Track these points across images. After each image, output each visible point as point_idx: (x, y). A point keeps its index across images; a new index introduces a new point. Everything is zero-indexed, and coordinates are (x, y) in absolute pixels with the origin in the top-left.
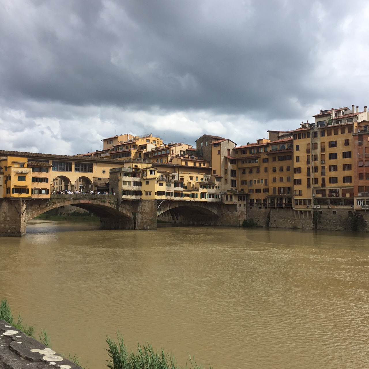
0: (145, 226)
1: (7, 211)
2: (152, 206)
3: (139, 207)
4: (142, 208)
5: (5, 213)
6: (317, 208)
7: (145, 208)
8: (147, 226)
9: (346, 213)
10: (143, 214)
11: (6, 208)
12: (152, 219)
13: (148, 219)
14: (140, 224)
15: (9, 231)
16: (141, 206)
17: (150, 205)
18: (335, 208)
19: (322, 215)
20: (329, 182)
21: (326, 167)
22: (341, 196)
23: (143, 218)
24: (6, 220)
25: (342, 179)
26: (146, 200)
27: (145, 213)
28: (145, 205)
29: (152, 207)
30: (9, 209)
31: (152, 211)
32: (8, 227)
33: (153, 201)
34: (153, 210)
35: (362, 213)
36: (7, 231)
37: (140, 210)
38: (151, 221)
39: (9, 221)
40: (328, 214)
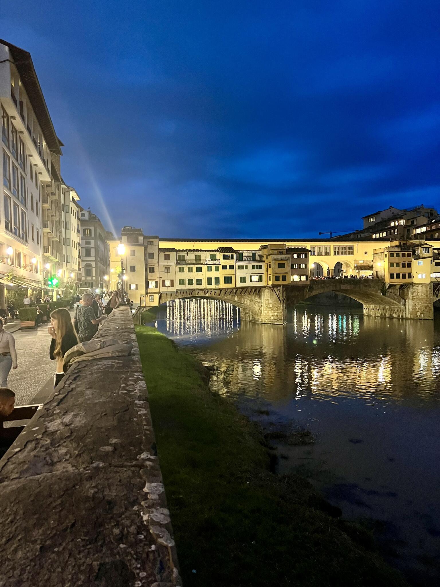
0: (419, 314)
1: (270, 298)
2: (427, 290)
3: (410, 292)
4: (413, 292)
5: (267, 300)
7: (418, 293)
8: (421, 314)
10: (415, 300)
11: (268, 295)
12: (428, 306)
13: (423, 306)
14: (412, 311)
15: (272, 318)
16: (412, 291)
17: (424, 289)
23: (415, 305)
24: (269, 307)
26: (419, 284)
27: (417, 299)
28: (417, 289)
29: (427, 292)
30: (271, 296)
31: (427, 296)
33: (428, 285)
34: (429, 296)
36: (270, 317)
37: (412, 296)
38: (426, 308)
39: (271, 308)
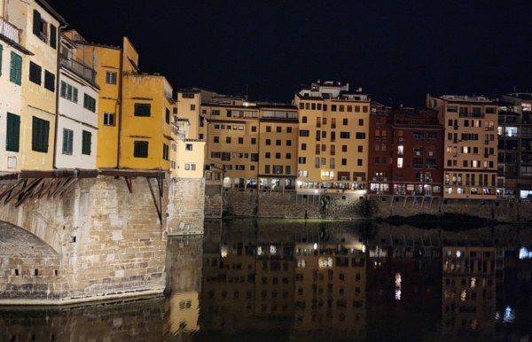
0: (182, 225)
1: (114, 211)
3: (171, 191)
4: (176, 191)
6: (325, 192)
7: (182, 193)
8: (185, 225)
10: (178, 204)
11: (106, 203)
12: (196, 213)
13: (188, 213)
14: (173, 222)
15: (120, 274)
16: (174, 190)
17: (193, 187)
18: (345, 192)
21: (336, 147)
22: (351, 180)
23: (178, 211)
24: (108, 239)
26: (184, 179)
27: (181, 201)
28: (182, 187)
29: (196, 191)
31: (196, 197)
32: (115, 262)
36: (113, 274)
37: (173, 197)
38: (193, 216)
39: (119, 241)
40: (336, 199)
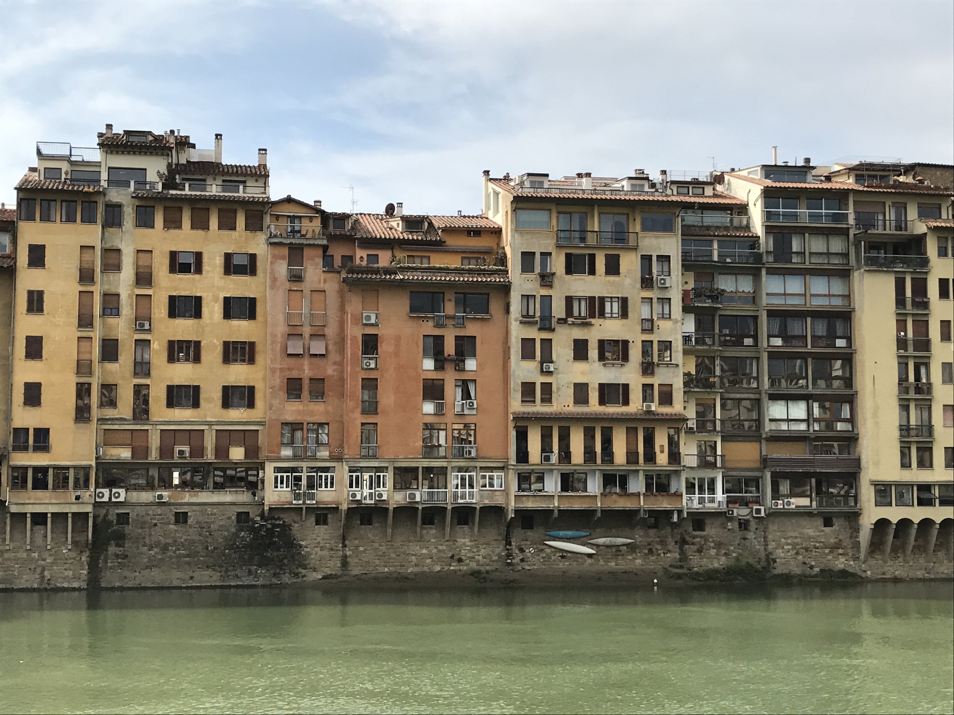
6: (114, 500)
9: (229, 518)
18: (186, 500)
19: (128, 529)
20: (165, 402)
21: (155, 346)
22: (210, 456)
25: (218, 395)
35: (287, 518)
40: (155, 525)
